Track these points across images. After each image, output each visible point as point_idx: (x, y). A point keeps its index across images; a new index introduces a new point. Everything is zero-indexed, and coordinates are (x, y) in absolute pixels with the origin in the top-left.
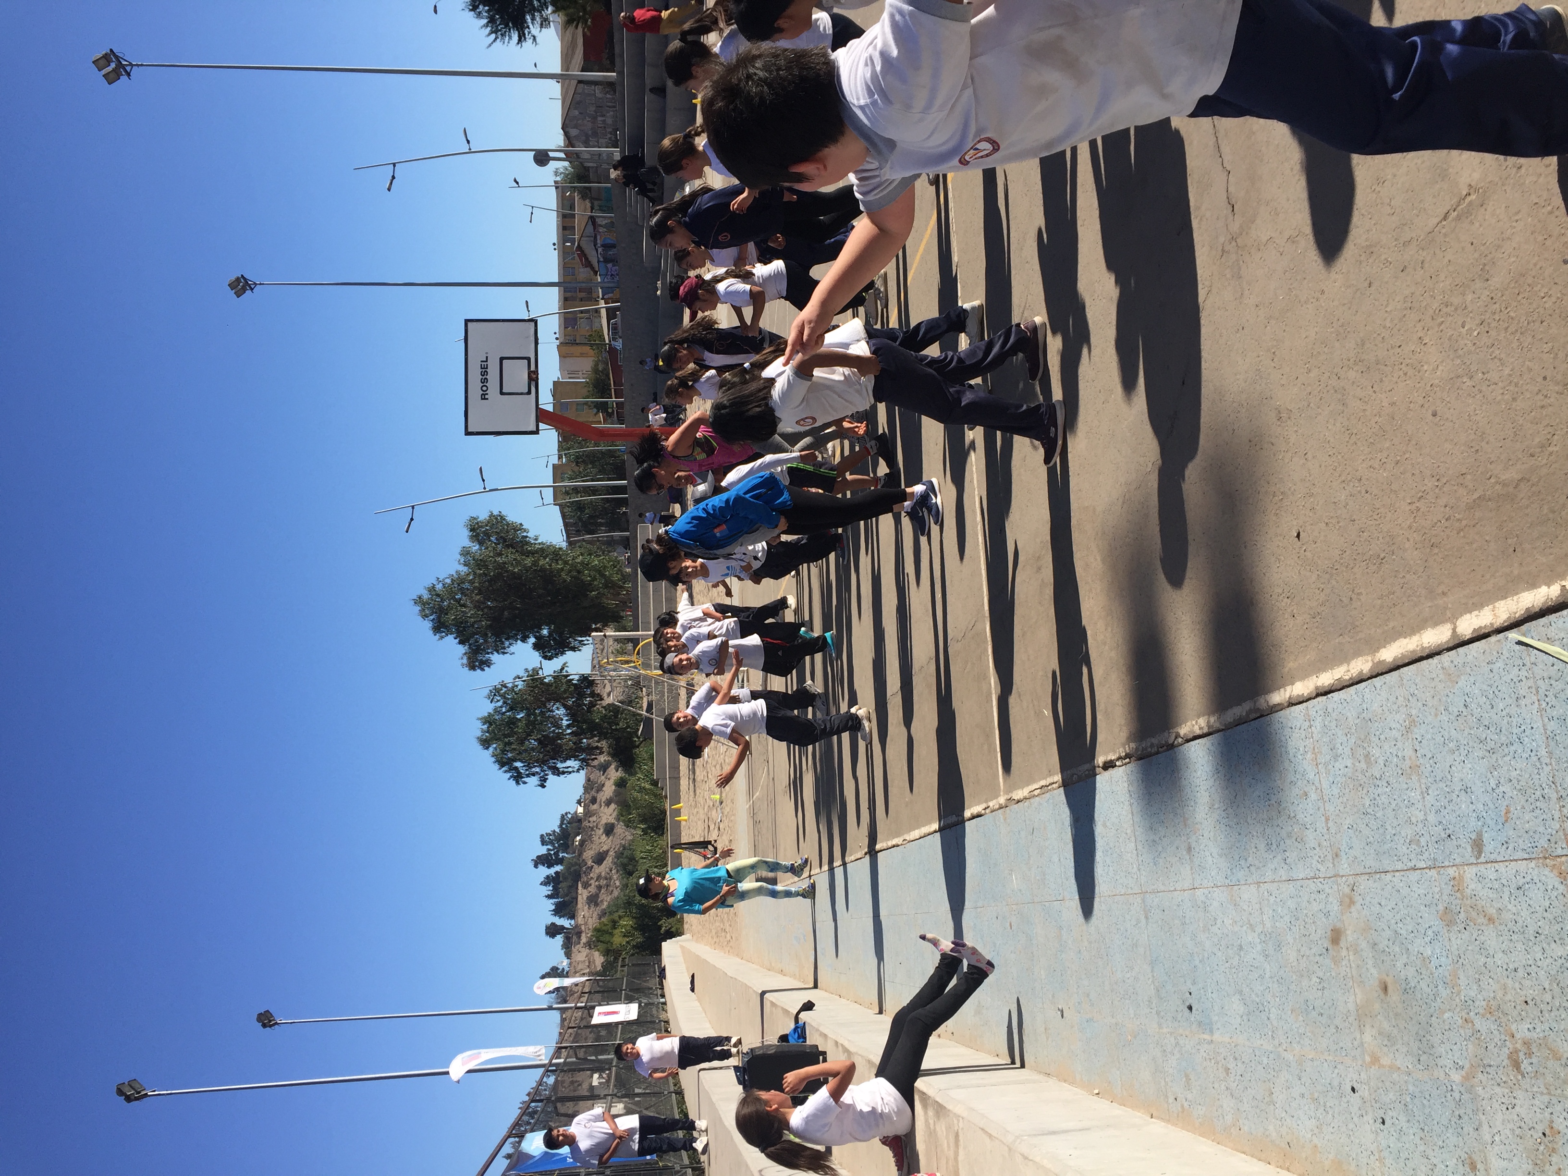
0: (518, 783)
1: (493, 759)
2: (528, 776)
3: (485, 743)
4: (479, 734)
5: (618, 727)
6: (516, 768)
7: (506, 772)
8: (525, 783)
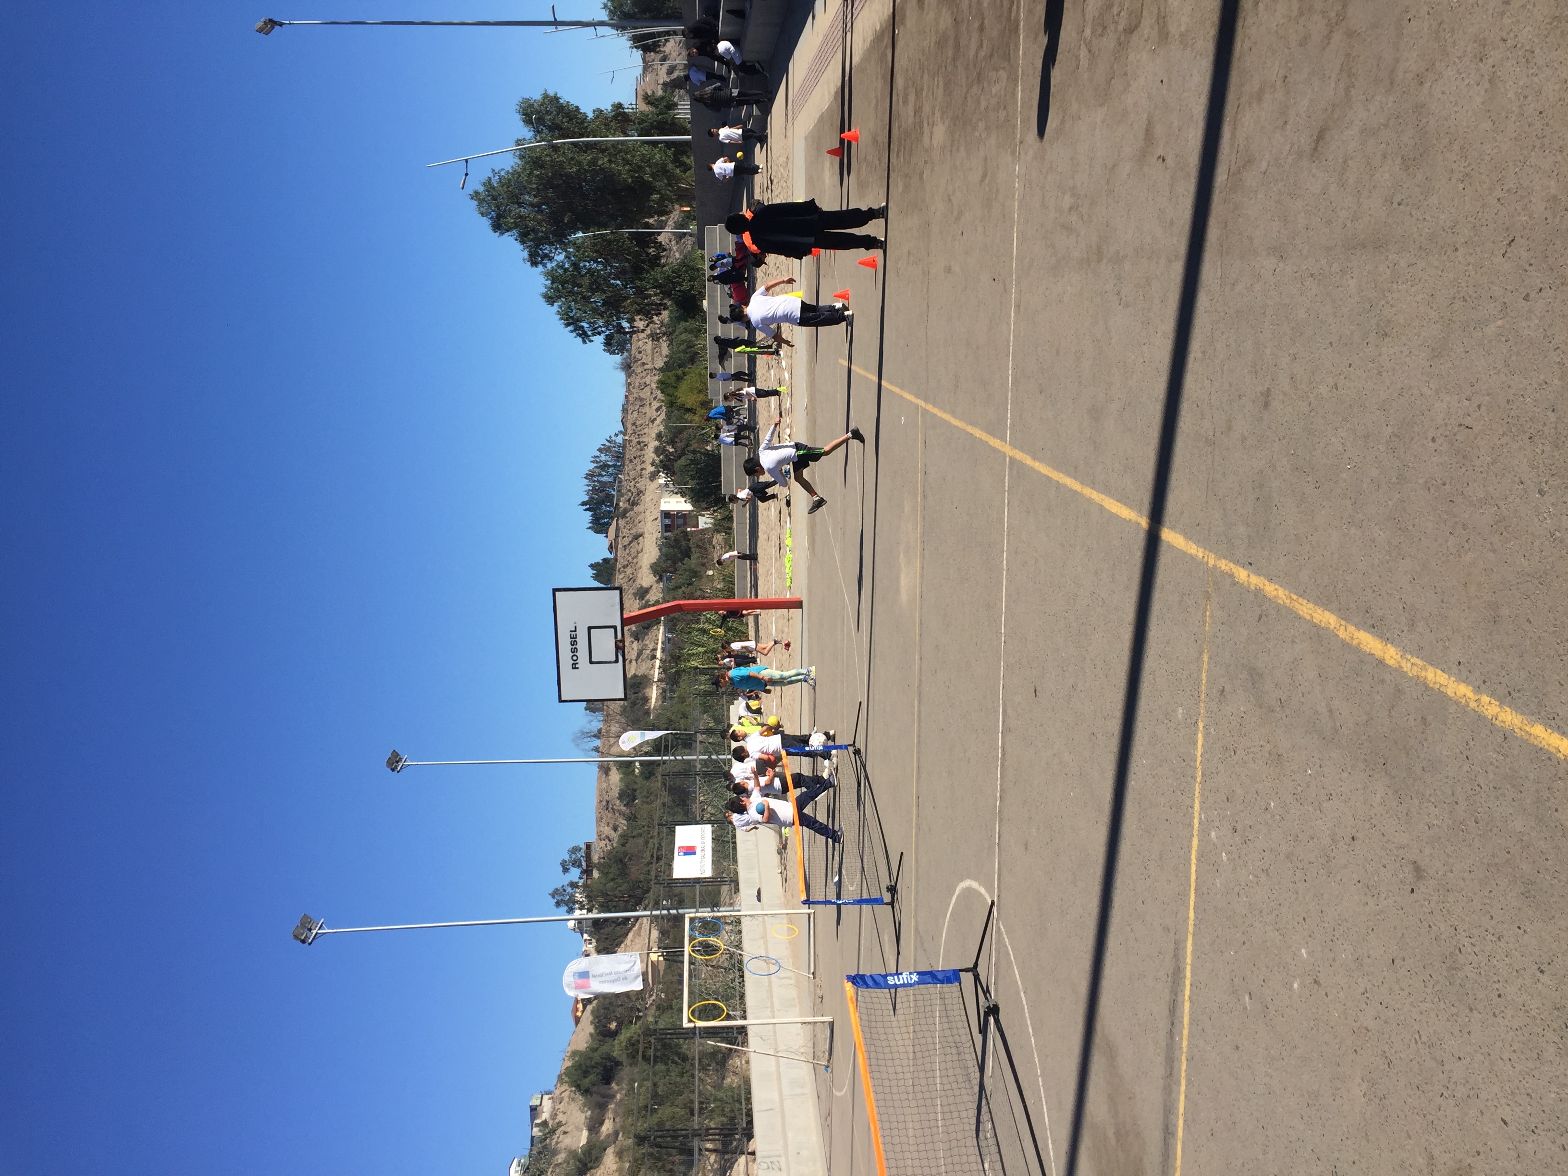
0: (584, 342)
1: (559, 317)
2: (593, 335)
3: (550, 300)
4: (544, 290)
5: (682, 288)
6: (583, 327)
7: (572, 332)
8: (591, 341)
